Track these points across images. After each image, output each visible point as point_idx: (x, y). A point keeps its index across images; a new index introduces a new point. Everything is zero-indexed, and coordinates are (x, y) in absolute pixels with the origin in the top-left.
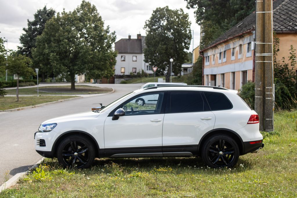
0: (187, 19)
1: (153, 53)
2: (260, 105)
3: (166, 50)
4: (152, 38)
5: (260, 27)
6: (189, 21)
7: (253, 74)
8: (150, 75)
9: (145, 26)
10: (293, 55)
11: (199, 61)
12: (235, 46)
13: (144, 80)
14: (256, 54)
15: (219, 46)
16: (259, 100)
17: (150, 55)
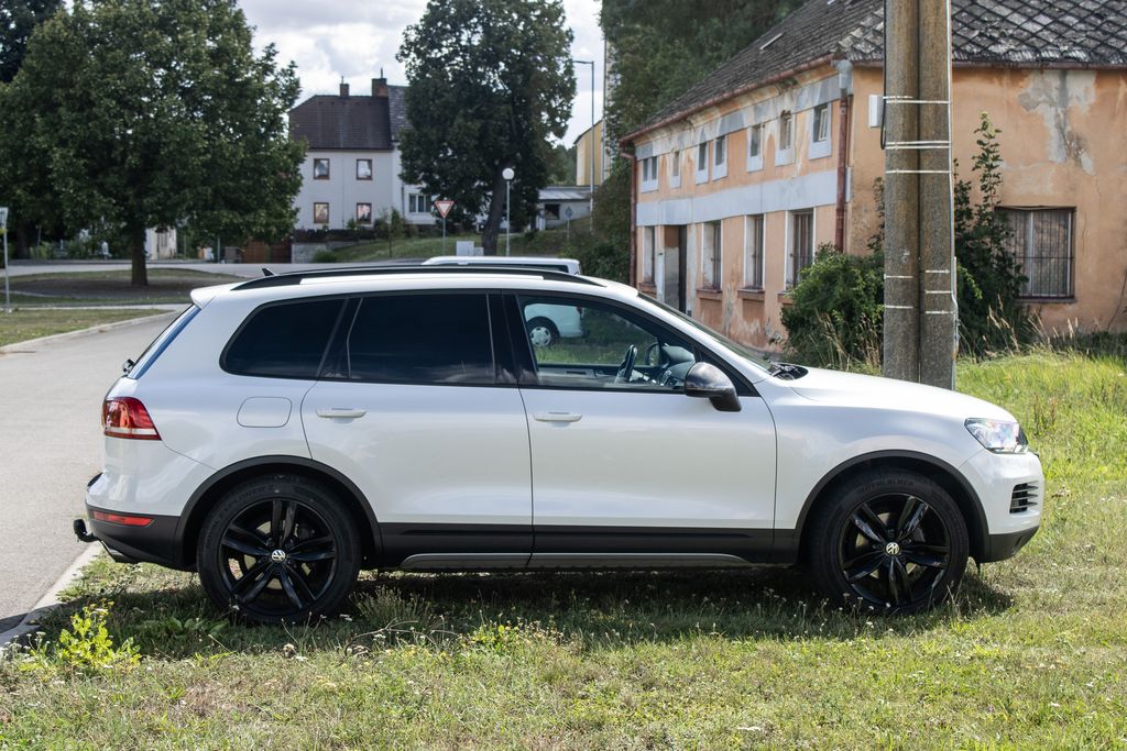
0: (556, 24)
1: (436, 146)
2: (903, 338)
3: (480, 139)
4: (430, 94)
5: (903, 39)
6: (564, 28)
7: (838, 220)
8: (423, 230)
9: (402, 47)
10: (987, 150)
11: (619, 178)
12: (763, 119)
13: (399, 246)
14: (888, 143)
15: (699, 119)
16: (899, 318)
17: (423, 156)
